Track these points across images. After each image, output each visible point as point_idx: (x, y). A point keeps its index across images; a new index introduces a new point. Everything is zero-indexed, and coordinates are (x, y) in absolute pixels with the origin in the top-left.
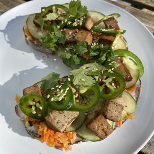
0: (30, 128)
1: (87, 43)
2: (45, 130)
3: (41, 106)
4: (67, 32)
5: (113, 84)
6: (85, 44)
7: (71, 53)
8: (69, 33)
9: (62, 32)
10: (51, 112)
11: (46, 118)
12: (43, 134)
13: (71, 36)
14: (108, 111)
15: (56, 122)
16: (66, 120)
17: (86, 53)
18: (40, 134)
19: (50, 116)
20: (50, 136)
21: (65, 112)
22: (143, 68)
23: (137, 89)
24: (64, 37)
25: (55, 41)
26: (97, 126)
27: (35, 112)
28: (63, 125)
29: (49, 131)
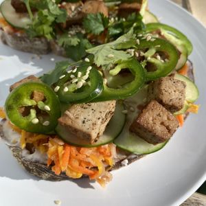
0: (30, 157)
1: (102, 15)
2: (60, 149)
3: (47, 104)
4: (67, 7)
5: (159, 57)
6: (99, 17)
7: (79, 38)
8: (70, 9)
9: (60, 8)
10: (68, 109)
11: (61, 119)
12: (58, 156)
13: (75, 12)
14: (164, 91)
15: (80, 121)
16: (98, 115)
17: (102, 32)
18: (53, 158)
19: (67, 115)
20: (70, 158)
21: (93, 104)
22: (189, 42)
23: (189, 72)
24: (65, 15)
25: (51, 19)
26: (151, 118)
27: (36, 121)
28: (94, 124)
29: (68, 148)
